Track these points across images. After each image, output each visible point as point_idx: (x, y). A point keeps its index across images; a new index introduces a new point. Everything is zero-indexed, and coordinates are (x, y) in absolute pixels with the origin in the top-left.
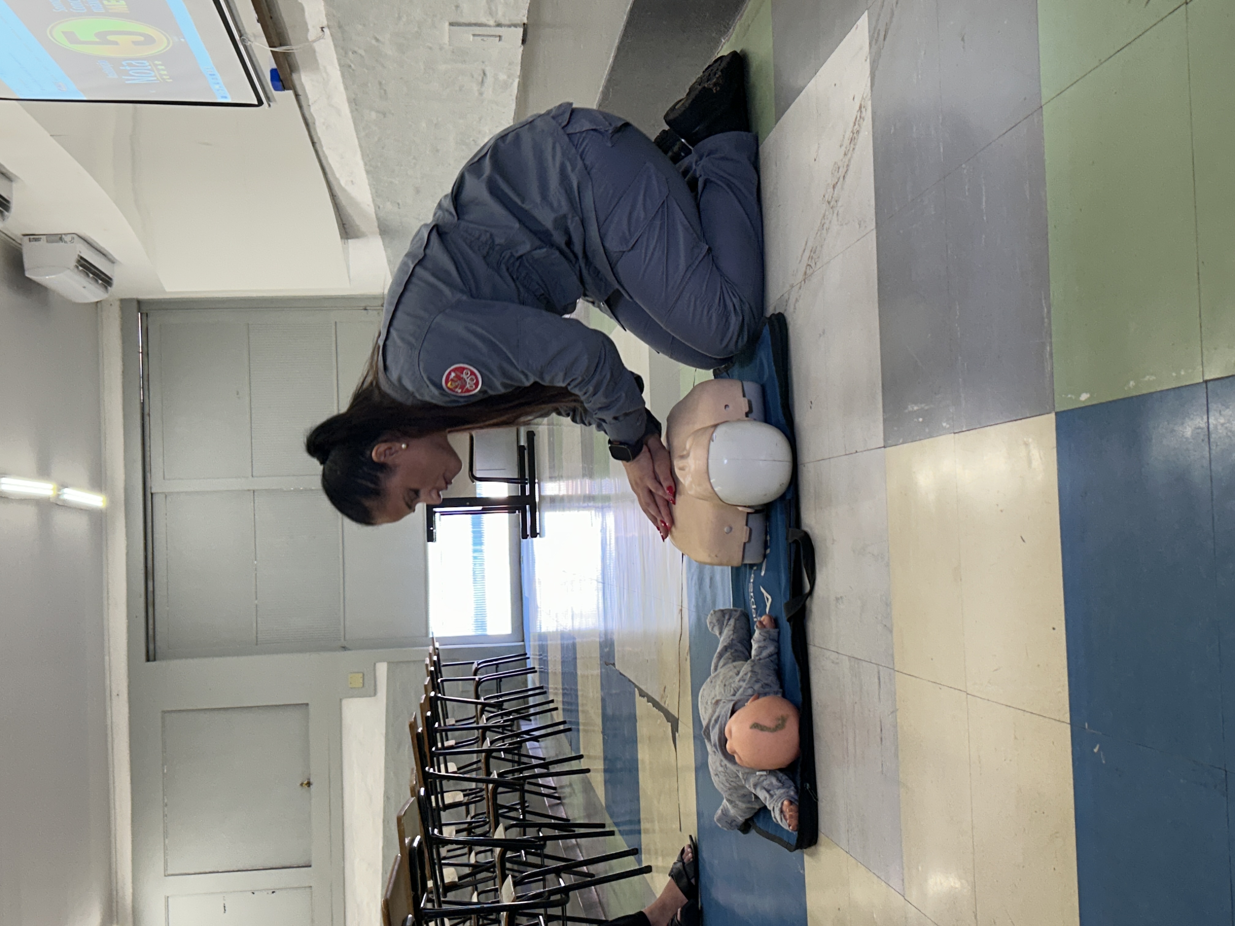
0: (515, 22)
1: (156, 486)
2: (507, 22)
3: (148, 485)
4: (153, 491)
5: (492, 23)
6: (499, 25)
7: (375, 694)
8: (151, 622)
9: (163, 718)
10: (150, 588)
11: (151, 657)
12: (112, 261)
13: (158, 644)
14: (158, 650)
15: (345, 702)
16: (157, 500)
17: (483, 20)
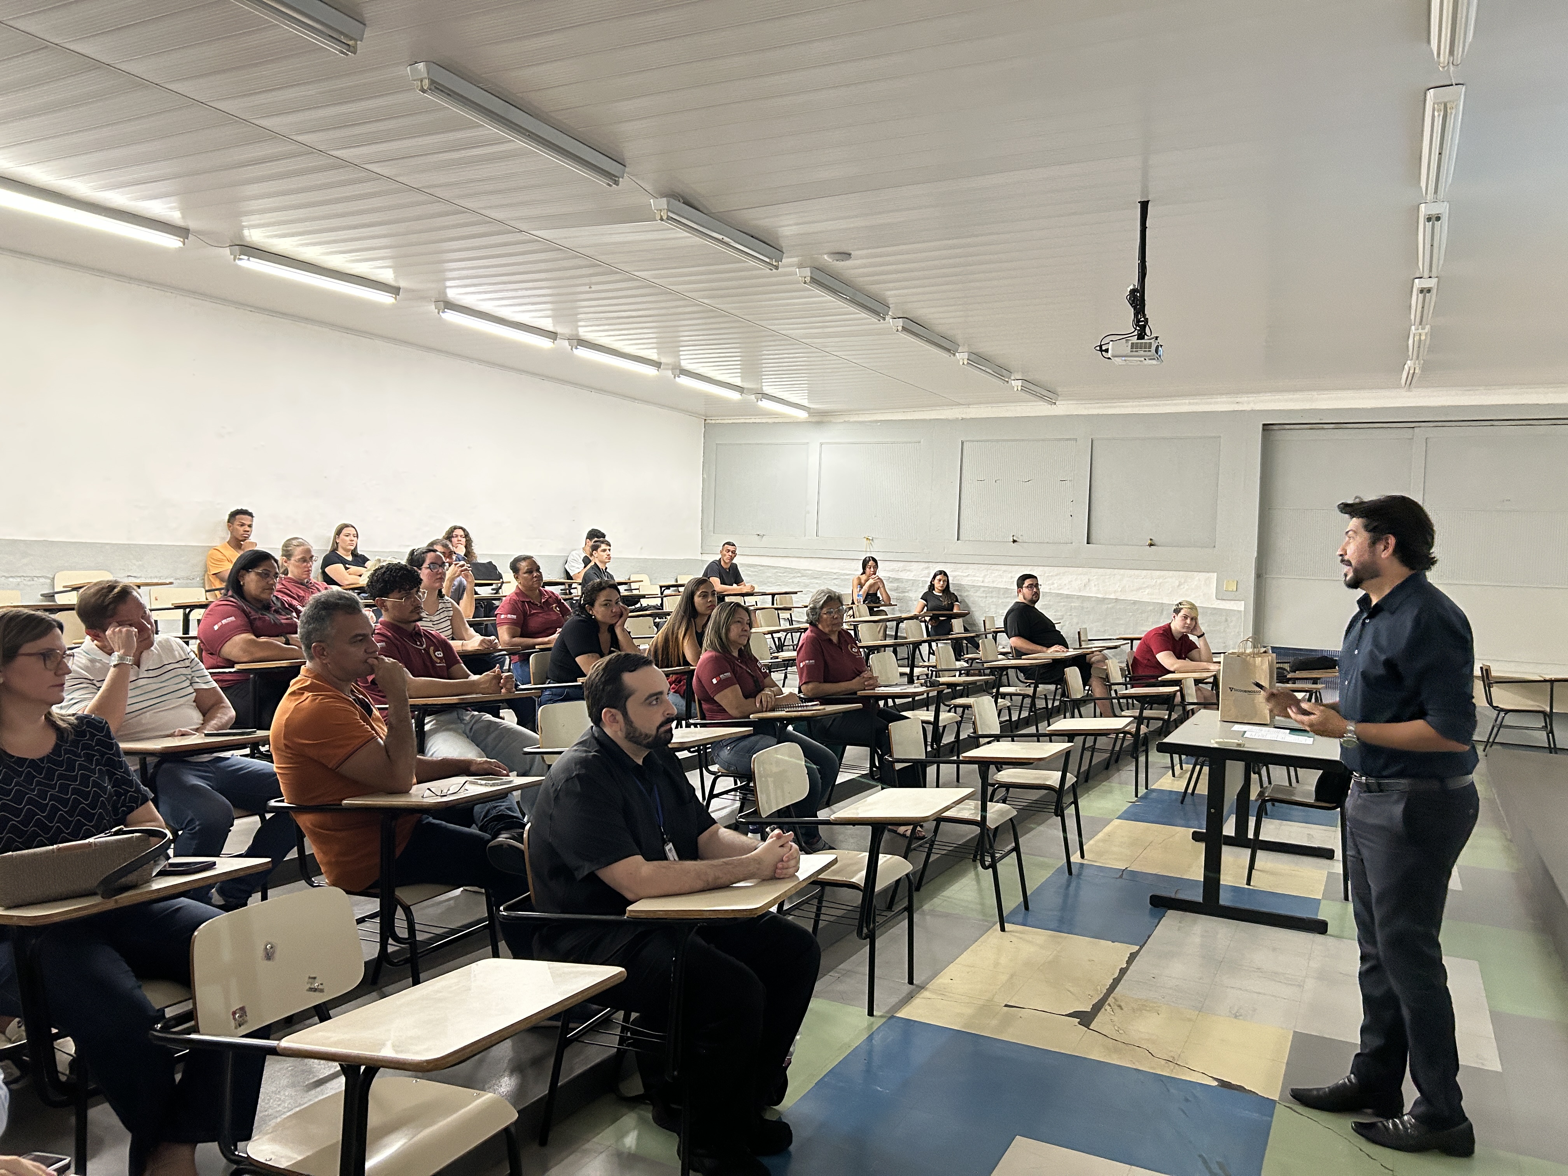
1: (1422, 431)
3: (1423, 425)
4: (1415, 428)
7: (1218, 599)
8: (1297, 427)
9: (1214, 438)
10: (1326, 427)
11: (1266, 428)
13: (1275, 432)
14: (1271, 432)
15: (1214, 575)
16: (1407, 432)
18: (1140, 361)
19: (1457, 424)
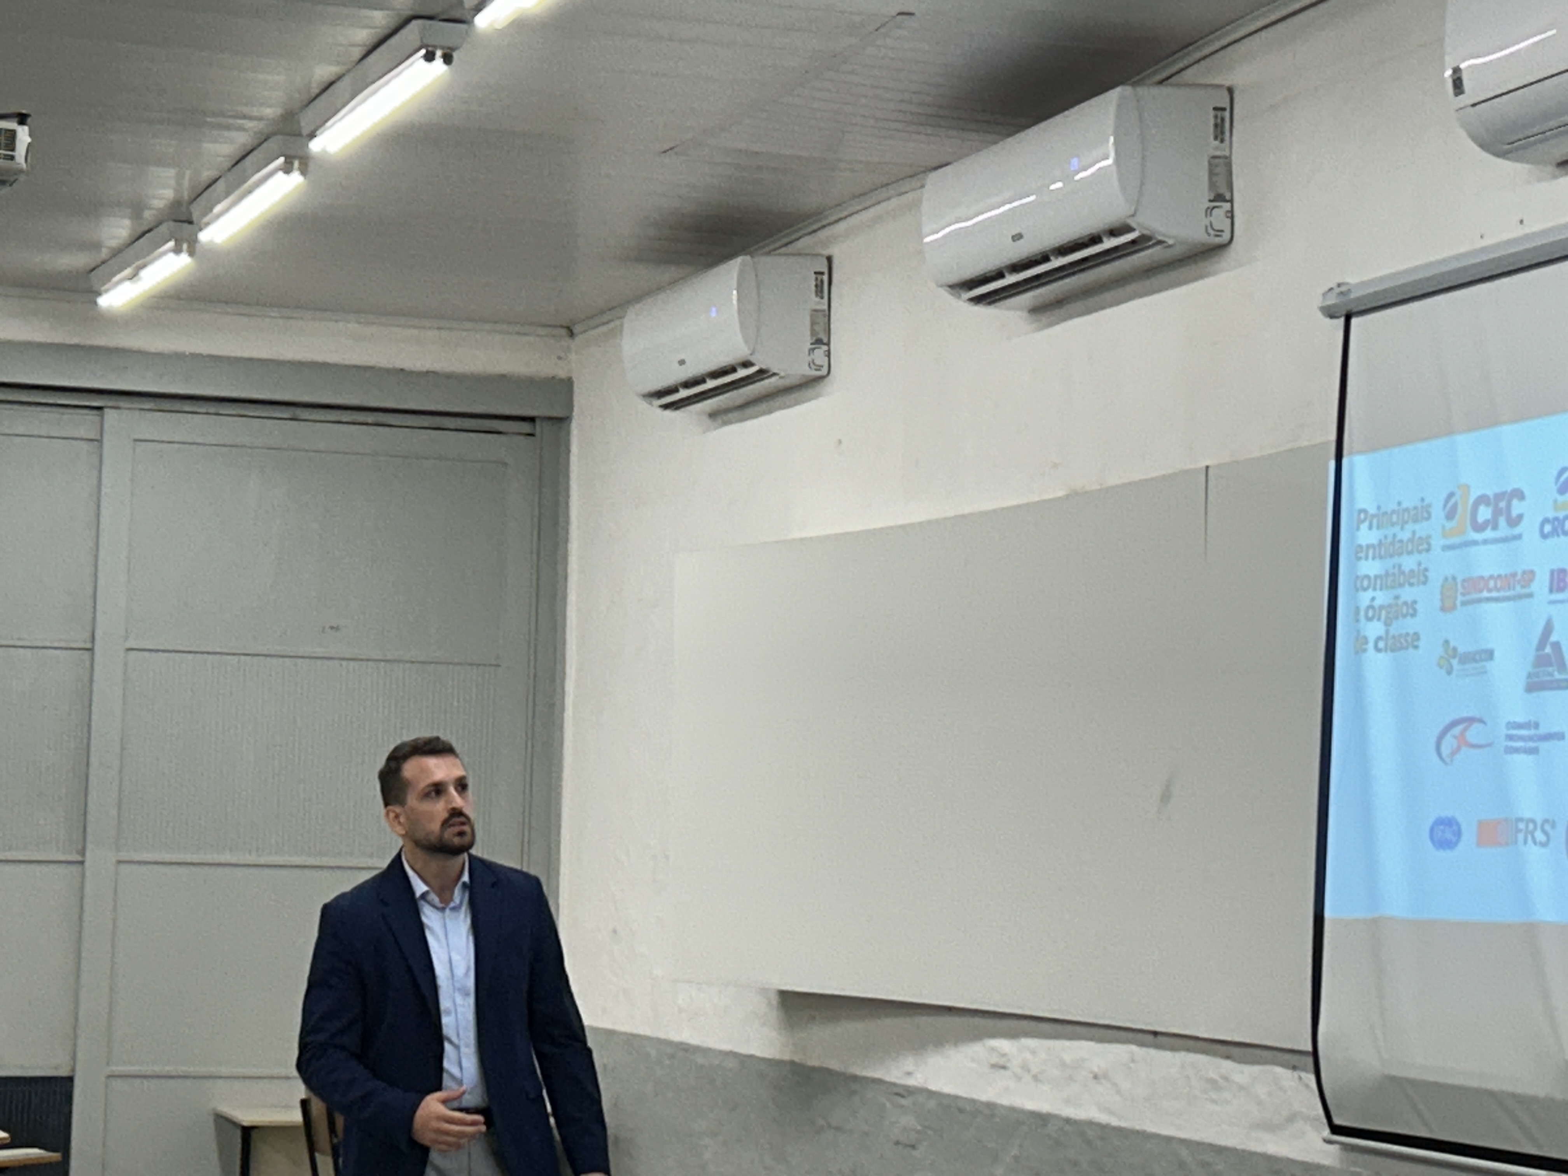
1: (120, 420)
3: (123, 403)
16: (83, 422)
19: (212, 408)
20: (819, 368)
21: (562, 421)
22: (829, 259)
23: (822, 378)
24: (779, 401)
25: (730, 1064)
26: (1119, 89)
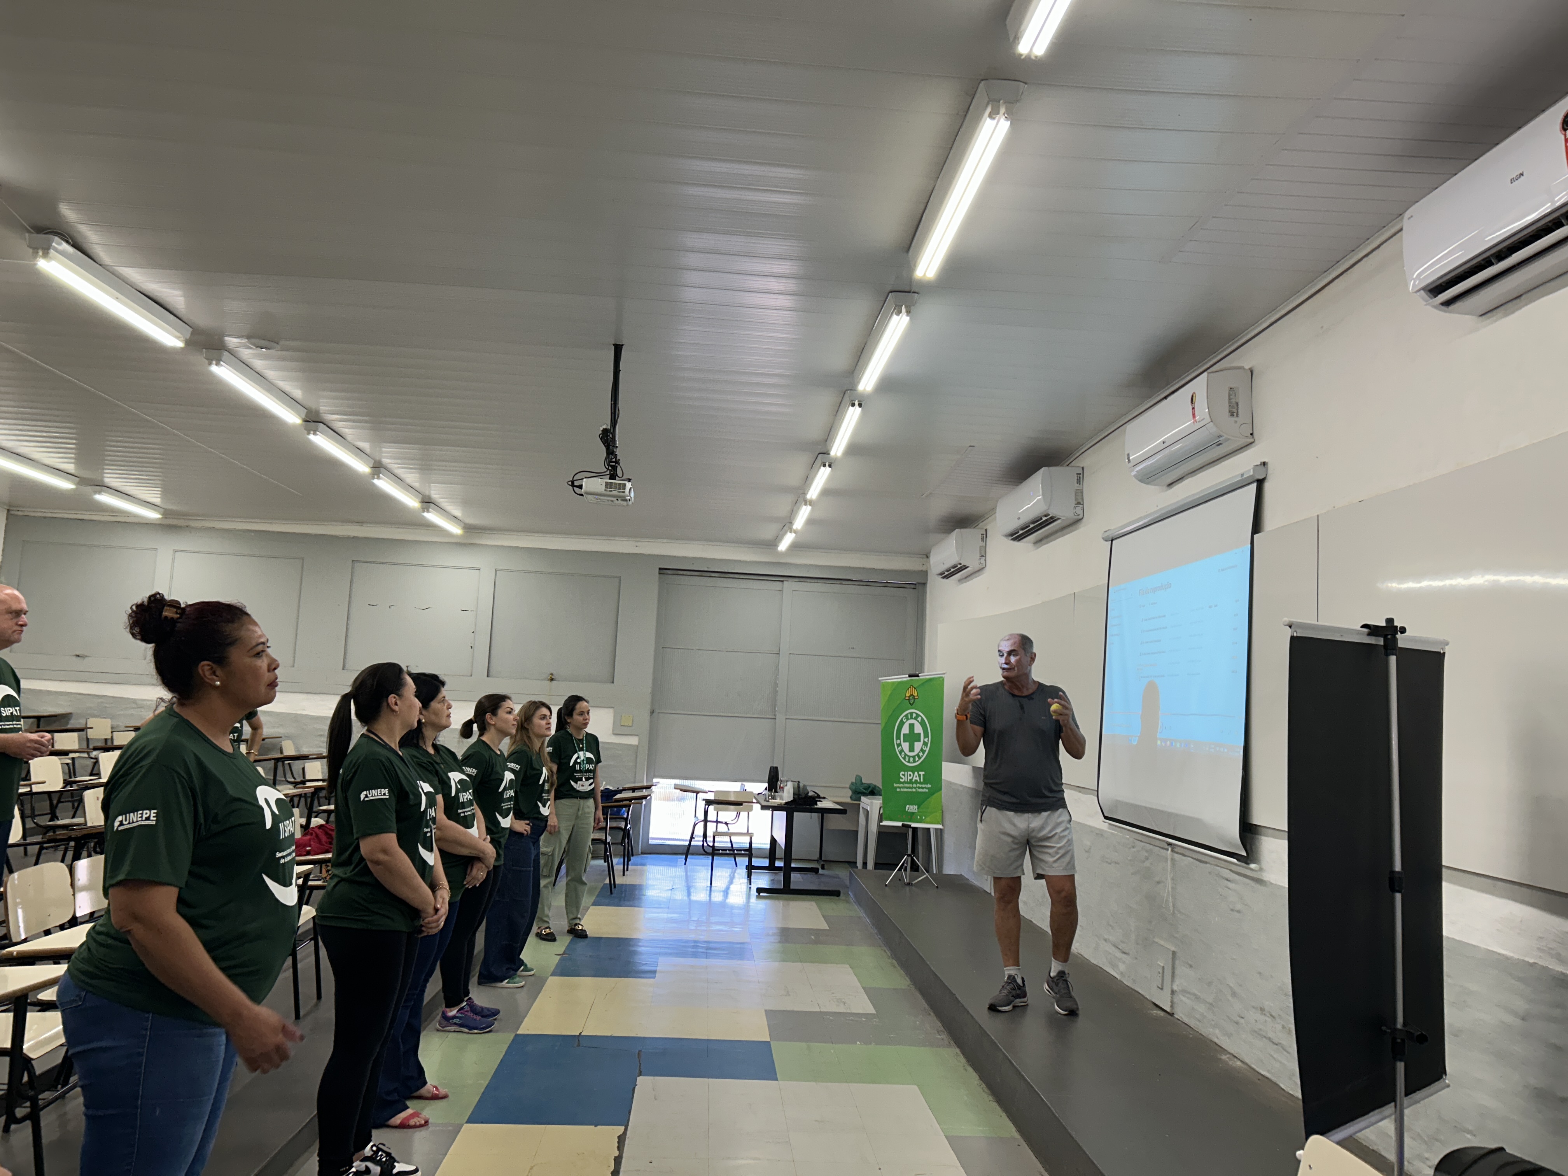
0: (1175, 1006)
1: (788, 585)
2: (1175, 1000)
3: (790, 579)
4: (785, 582)
5: (1175, 988)
6: (1173, 992)
7: (614, 734)
8: (689, 573)
9: (616, 577)
10: (713, 575)
11: (662, 571)
12: (960, 581)
13: (670, 576)
14: (667, 576)
15: (611, 710)
16: (777, 585)
17: (1177, 981)
18: (612, 501)
19: (816, 581)
20: (982, 564)
21: (924, 584)
22: (986, 530)
23: (983, 568)
24: (974, 575)
25: (961, 789)
26: (1043, 469)
